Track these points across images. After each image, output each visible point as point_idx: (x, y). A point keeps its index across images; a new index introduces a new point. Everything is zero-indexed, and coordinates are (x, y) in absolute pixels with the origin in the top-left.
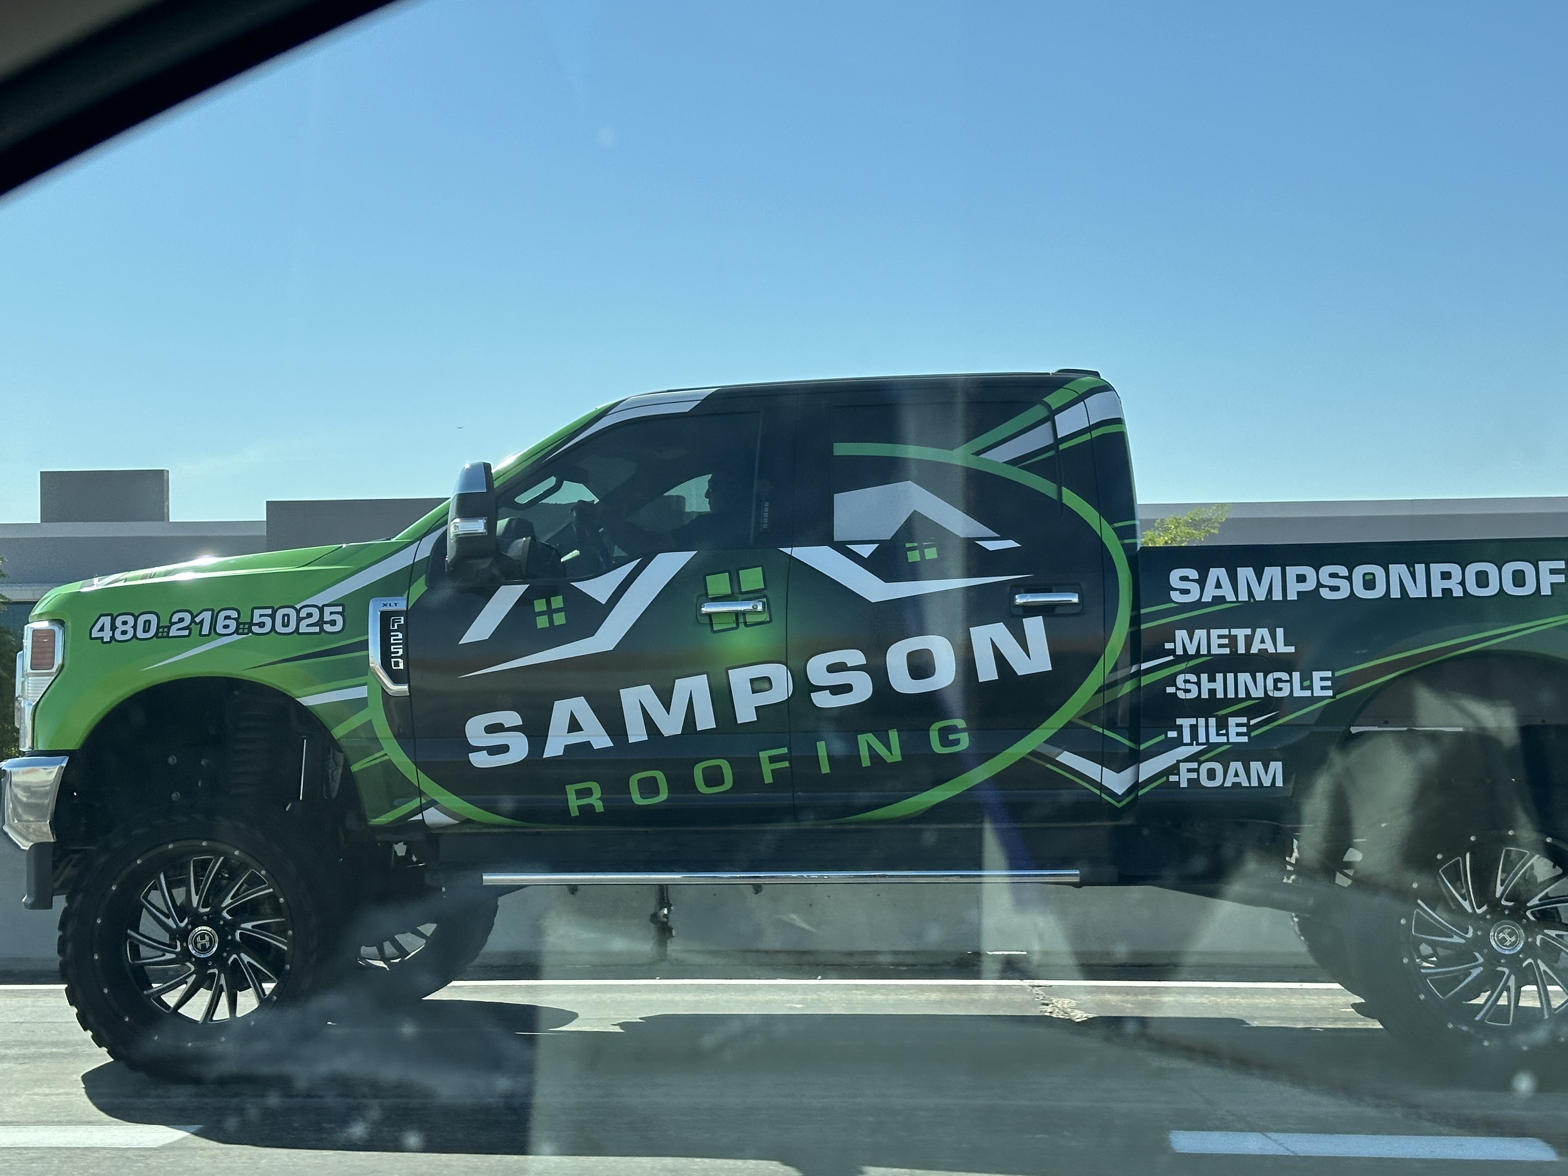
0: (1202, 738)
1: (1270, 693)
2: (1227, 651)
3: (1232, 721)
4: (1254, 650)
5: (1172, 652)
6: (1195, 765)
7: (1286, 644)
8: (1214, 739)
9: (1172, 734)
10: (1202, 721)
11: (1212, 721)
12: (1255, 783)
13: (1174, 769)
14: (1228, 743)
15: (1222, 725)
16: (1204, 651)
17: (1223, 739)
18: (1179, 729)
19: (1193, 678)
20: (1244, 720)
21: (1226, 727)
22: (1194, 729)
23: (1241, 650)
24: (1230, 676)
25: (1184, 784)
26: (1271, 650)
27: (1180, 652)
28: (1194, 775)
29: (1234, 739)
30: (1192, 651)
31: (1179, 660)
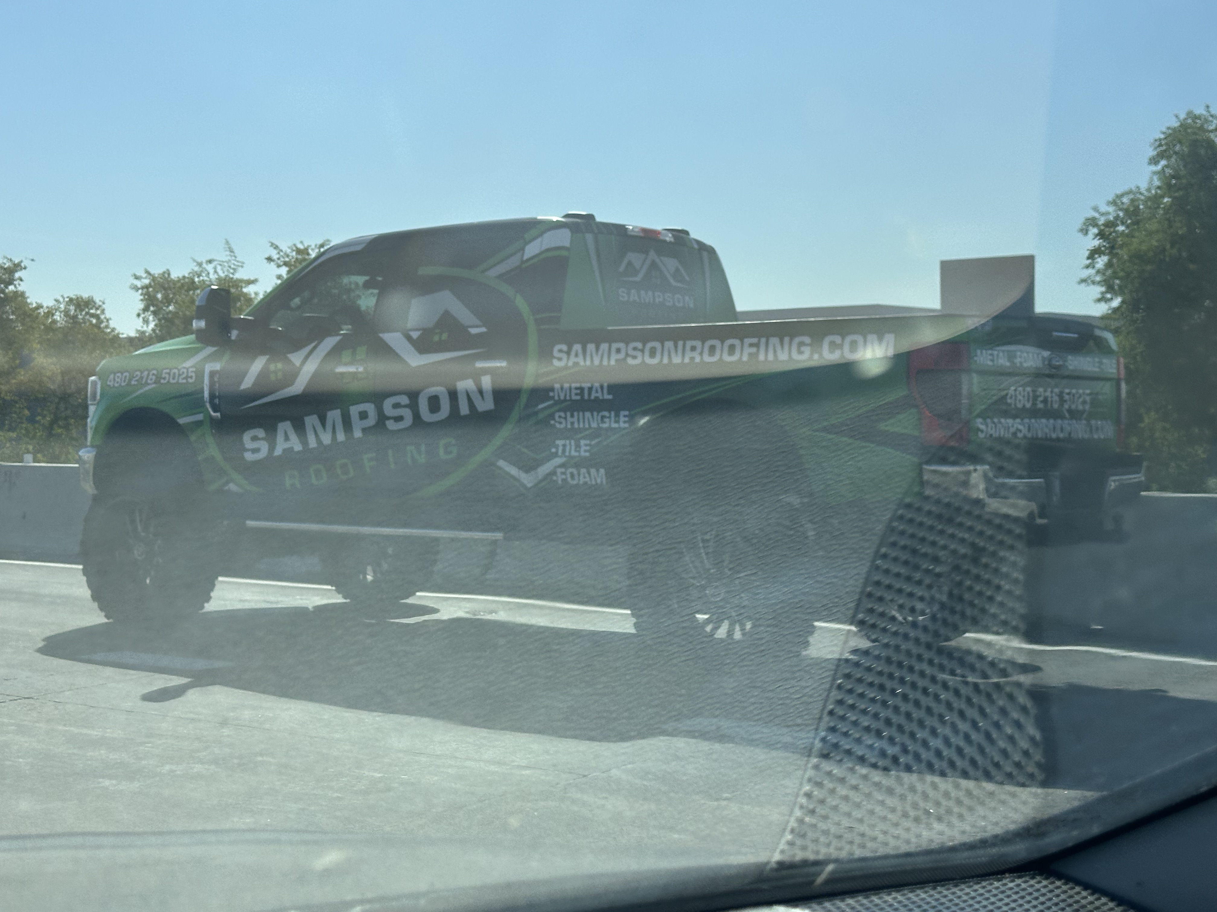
0: (567, 454)
1: (601, 425)
2: (578, 398)
3: (582, 442)
4: (592, 397)
5: (553, 398)
6: (563, 470)
7: (609, 393)
8: (574, 453)
9: (553, 450)
10: (568, 442)
11: (573, 442)
12: (594, 482)
13: (553, 473)
14: (580, 456)
15: (578, 446)
16: (568, 398)
17: (577, 454)
18: (557, 447)
19: (562, 414)
20: (588, 442)
21: (580, 447)
22: (564, 446)
23: (586, 397)
24: (581, 414)
25: (560, 482)
26: (601, 398)
27: (556, 398)
28: (564, 477)
29: (583, 454)
30: (562, 398)
31: (557, 403)
